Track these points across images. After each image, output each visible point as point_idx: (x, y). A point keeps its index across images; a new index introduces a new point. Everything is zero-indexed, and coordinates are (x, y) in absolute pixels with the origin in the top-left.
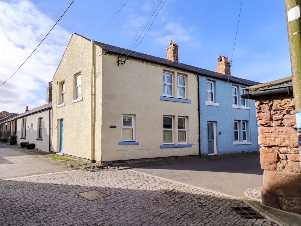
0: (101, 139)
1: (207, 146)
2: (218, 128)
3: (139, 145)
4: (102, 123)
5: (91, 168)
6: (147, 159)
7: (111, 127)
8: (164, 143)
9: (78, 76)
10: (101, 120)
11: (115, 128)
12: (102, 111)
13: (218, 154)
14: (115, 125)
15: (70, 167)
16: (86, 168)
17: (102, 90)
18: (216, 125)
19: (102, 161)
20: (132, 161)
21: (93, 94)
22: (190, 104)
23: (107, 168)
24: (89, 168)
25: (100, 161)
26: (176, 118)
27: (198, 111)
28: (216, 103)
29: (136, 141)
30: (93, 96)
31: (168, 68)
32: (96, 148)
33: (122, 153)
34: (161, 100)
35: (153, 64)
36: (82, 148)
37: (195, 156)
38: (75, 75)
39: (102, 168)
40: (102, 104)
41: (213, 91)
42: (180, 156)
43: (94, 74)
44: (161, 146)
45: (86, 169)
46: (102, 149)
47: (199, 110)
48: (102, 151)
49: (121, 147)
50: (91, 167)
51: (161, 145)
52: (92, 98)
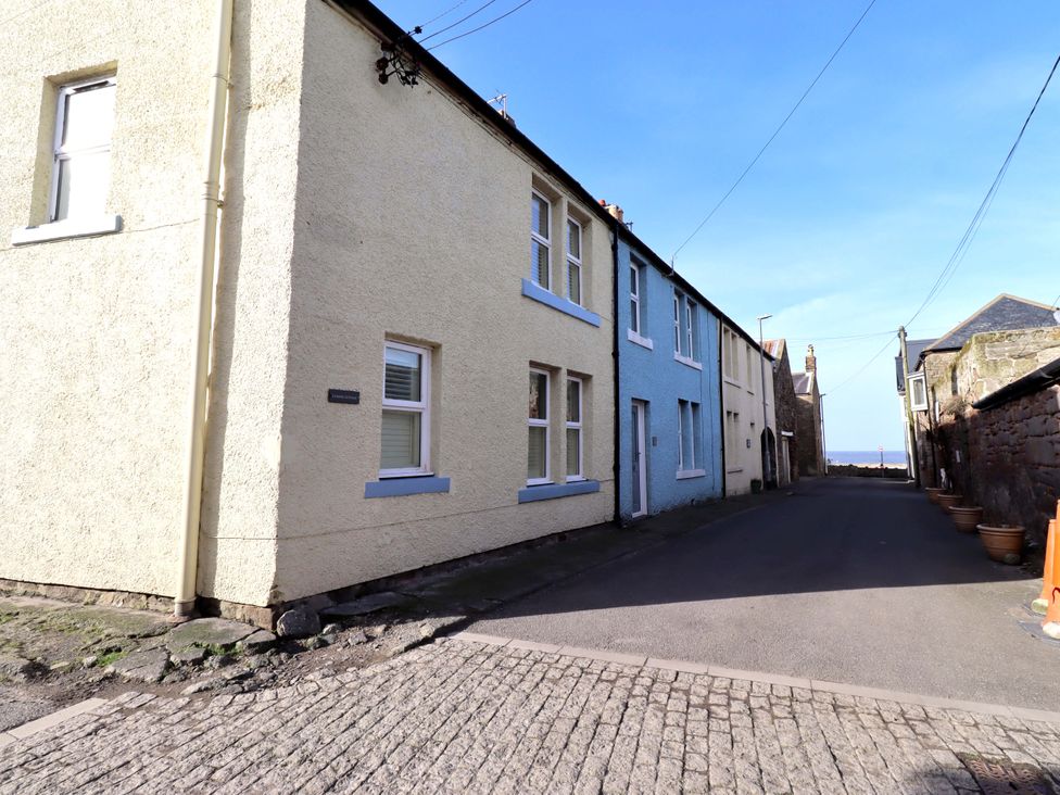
0: (276, 469)
1: (631, 485)
2: (652, 424)
3: (448, 492)
4: (290, 368)
5: (213, 661)
6: (475, 556)
7: (336, 396)
8: (530, 477)
9: (79, 91)
10: (286, 353)
11: (352, 406)
12: (293, 302)
13: (652, 513)
14: (352, 388)
15: (21, 677)
16: (170, 666)
17: (295, 180)
18: (647, 412)
19: (280, 599)
20: (421, 580)
21: (221, 198)
22: (595, 330)
23: (323, 644)
24: (198, 662)
25: (263, 600)
26: (564, 379)
27: (611, 359)
28: (646, 337)
29: (441, 475)
30: (220, 211)
31: (546, 175)
32: (228, 522)
33: (380, 542)
34: (524, 296)
35: (503, 139)
36: (91, 522)
37: (605, 525)
38: (56, 84)
39: (286, 644)
40: (293, 262)
41: (636, 297)
42: (571, 531)
43: (231, 87)
44: (520, 492)
45: (174, 676)
46: (279, 526)
47: (616, 354)
48: (278, 538)
49: (378, 505)
50: (208, 653)
51: (521, 489)
52: (210, 217)
